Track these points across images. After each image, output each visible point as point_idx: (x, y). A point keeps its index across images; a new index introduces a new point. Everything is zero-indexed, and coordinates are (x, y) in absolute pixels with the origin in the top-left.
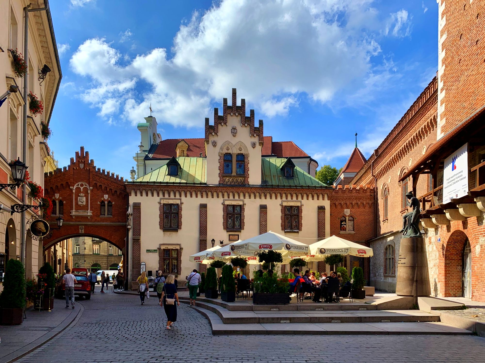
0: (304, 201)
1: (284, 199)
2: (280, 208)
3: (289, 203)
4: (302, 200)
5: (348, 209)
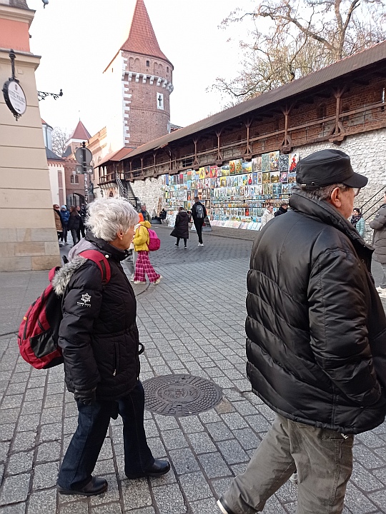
5: (74, 171)
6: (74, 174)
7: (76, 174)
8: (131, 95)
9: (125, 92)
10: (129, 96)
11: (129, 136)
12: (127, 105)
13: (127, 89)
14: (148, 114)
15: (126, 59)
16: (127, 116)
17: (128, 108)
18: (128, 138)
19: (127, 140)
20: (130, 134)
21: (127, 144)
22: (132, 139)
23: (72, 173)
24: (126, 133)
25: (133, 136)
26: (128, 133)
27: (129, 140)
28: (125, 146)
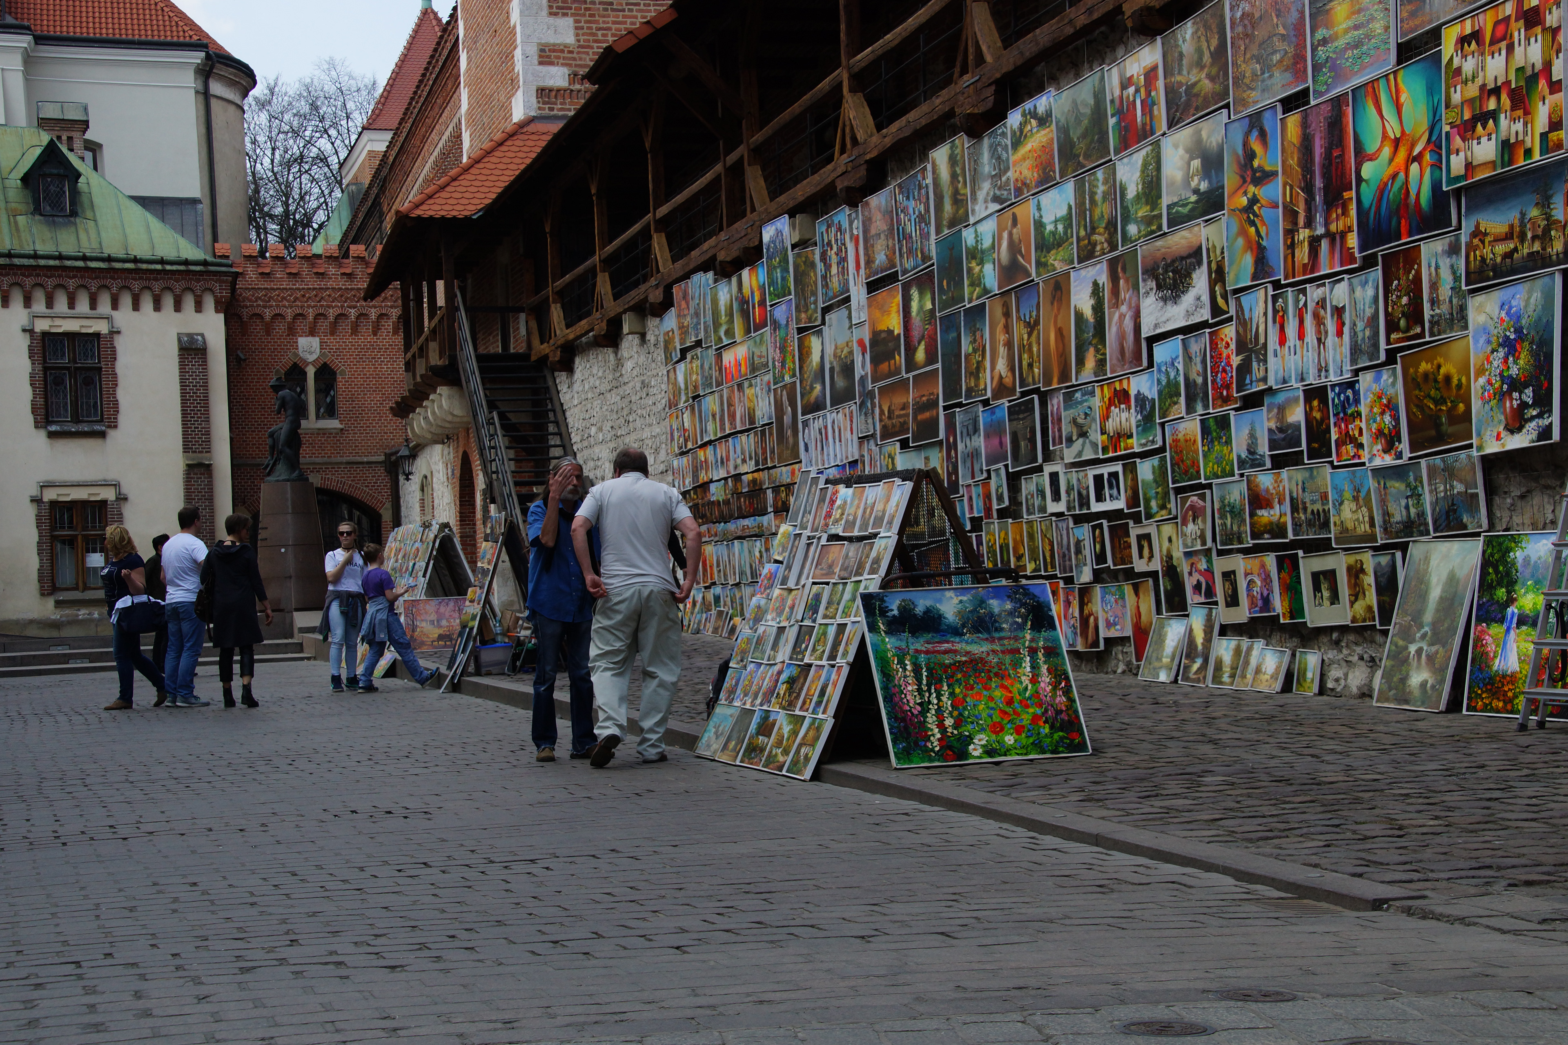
0: (124, 317)
1: (39, 306)
2: (24, 342)
3: (58, 322)
4: (115, 314)
5: (310, 339)
6: (311, 358)
7: (322, 355)
11: (562, 31)
18: (562, 51)
19: (551, 64)
20: (576, 21)
21: (551, 90)
22: (587, 53)
23: (296, 355)
24: (545, 12)
25: (600, 33)
26: (556, 14)
27: (569, 65)
28: (539, 108)
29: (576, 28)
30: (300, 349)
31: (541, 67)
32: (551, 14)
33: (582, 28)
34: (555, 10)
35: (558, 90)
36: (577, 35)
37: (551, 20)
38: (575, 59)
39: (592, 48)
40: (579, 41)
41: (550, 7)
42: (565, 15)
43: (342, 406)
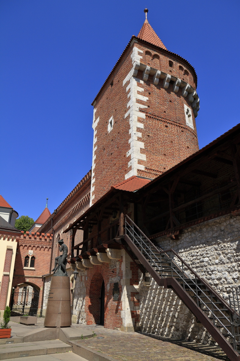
5: (31, 250)
6: (31, 254)
7: (33, 254)
8: (147, 98)
9: (139, 93)
10: (145, 99)
11: (144, 157)
12: (141, 110)
13: (141, 90)
14: (174, 129)
15: (142, 52)
16: (141, 126)
17: (143, 115)
18: (143, 162)
19: (141, 164)
20: (146, 156)
21: (140, 171)
22: (149, 164)
23: (28, 254)
24: (140, 152)
25: (152, 160)
26: (142, 153)
27: (145, 166)
28: (138, 174)
29: (147, 157)
30: (29, 253)
31: (138, 164)
32: (141, 153)
33: (148, 158)
34: (142, 152)
35: (142, 171)
36: (147, 159)
37: (141, 154)
38: (146, 164)
39: (150, 162)
40: (147, 160)
41: (141, 151)
42: (144, 154)
43: (35, 265)
